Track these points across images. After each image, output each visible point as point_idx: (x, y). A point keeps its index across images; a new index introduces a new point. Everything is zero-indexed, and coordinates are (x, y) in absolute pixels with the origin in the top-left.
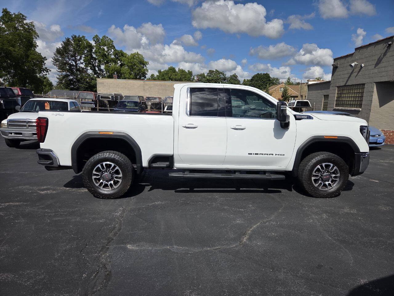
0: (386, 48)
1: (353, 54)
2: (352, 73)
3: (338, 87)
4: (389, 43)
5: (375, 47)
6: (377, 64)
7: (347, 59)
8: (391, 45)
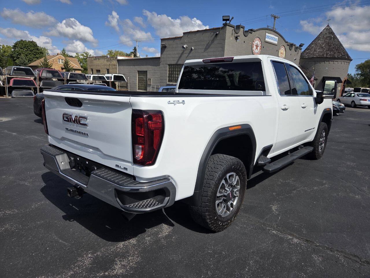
0: (213, 37)
1: (181, 37)
2: (182, 53)
3: (169, 65)
4: (217, 33)
5: (203, 34)
6: (206, 49)
7: (175, 41)
8: (218, 35)
